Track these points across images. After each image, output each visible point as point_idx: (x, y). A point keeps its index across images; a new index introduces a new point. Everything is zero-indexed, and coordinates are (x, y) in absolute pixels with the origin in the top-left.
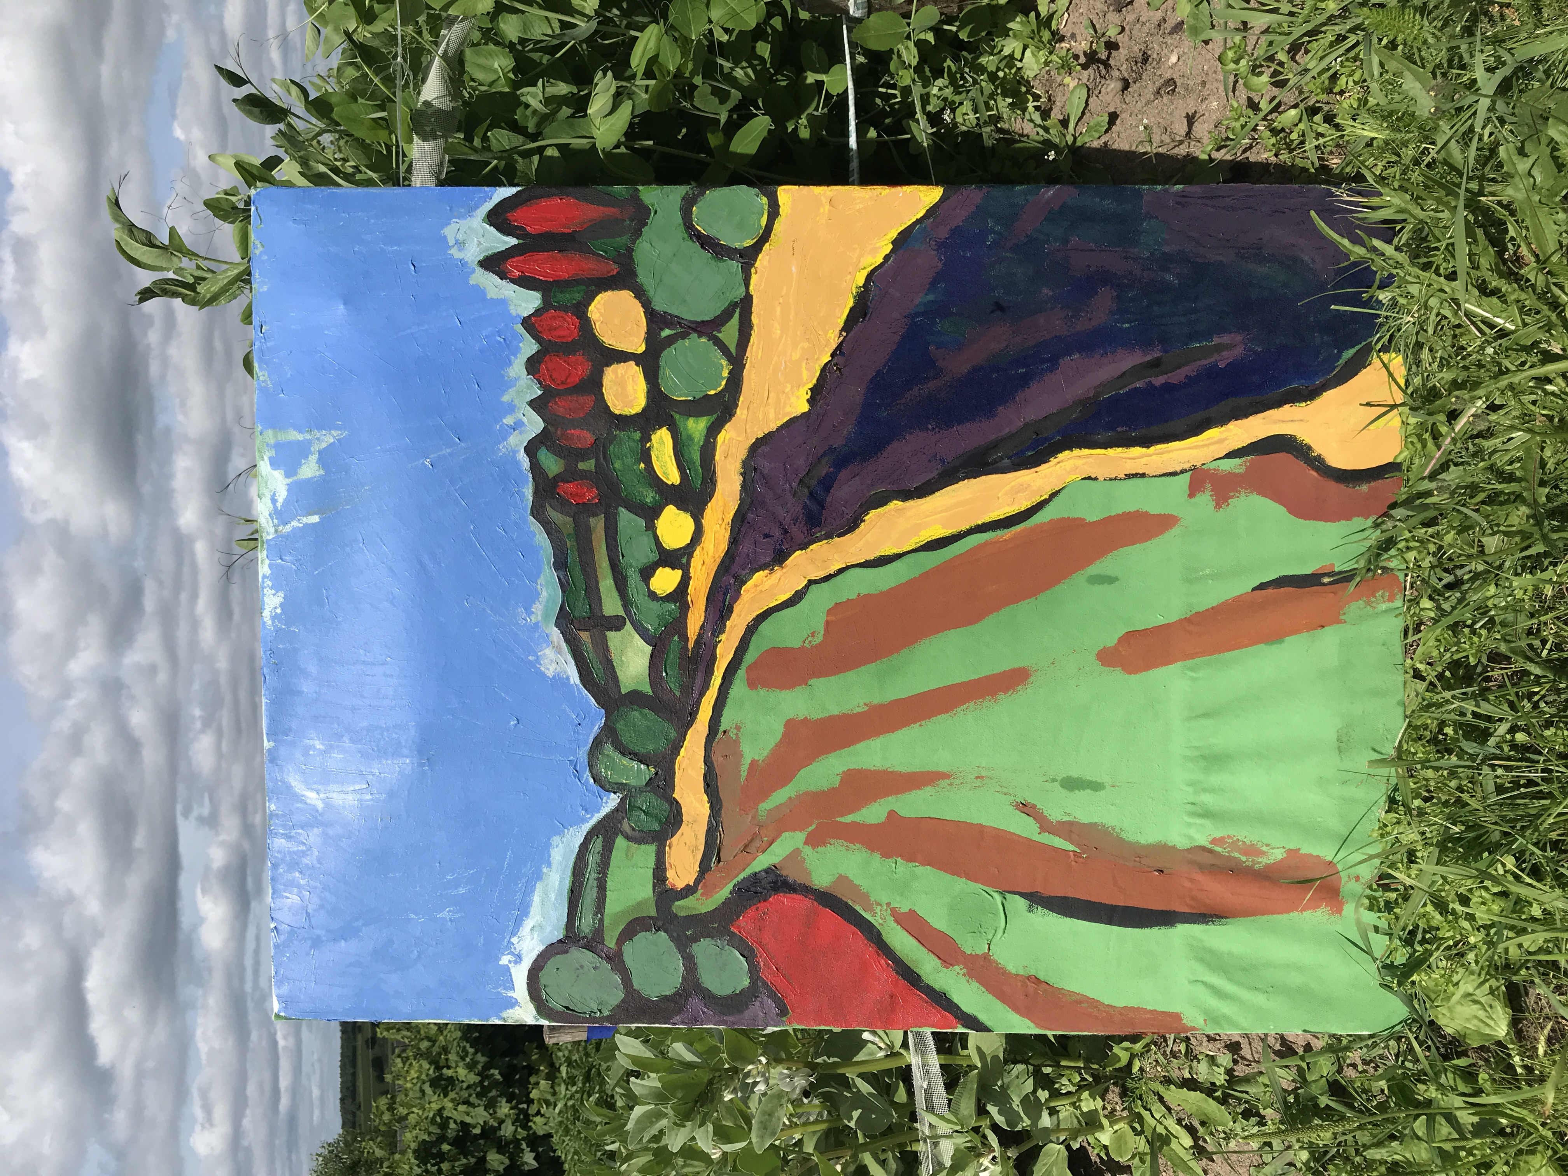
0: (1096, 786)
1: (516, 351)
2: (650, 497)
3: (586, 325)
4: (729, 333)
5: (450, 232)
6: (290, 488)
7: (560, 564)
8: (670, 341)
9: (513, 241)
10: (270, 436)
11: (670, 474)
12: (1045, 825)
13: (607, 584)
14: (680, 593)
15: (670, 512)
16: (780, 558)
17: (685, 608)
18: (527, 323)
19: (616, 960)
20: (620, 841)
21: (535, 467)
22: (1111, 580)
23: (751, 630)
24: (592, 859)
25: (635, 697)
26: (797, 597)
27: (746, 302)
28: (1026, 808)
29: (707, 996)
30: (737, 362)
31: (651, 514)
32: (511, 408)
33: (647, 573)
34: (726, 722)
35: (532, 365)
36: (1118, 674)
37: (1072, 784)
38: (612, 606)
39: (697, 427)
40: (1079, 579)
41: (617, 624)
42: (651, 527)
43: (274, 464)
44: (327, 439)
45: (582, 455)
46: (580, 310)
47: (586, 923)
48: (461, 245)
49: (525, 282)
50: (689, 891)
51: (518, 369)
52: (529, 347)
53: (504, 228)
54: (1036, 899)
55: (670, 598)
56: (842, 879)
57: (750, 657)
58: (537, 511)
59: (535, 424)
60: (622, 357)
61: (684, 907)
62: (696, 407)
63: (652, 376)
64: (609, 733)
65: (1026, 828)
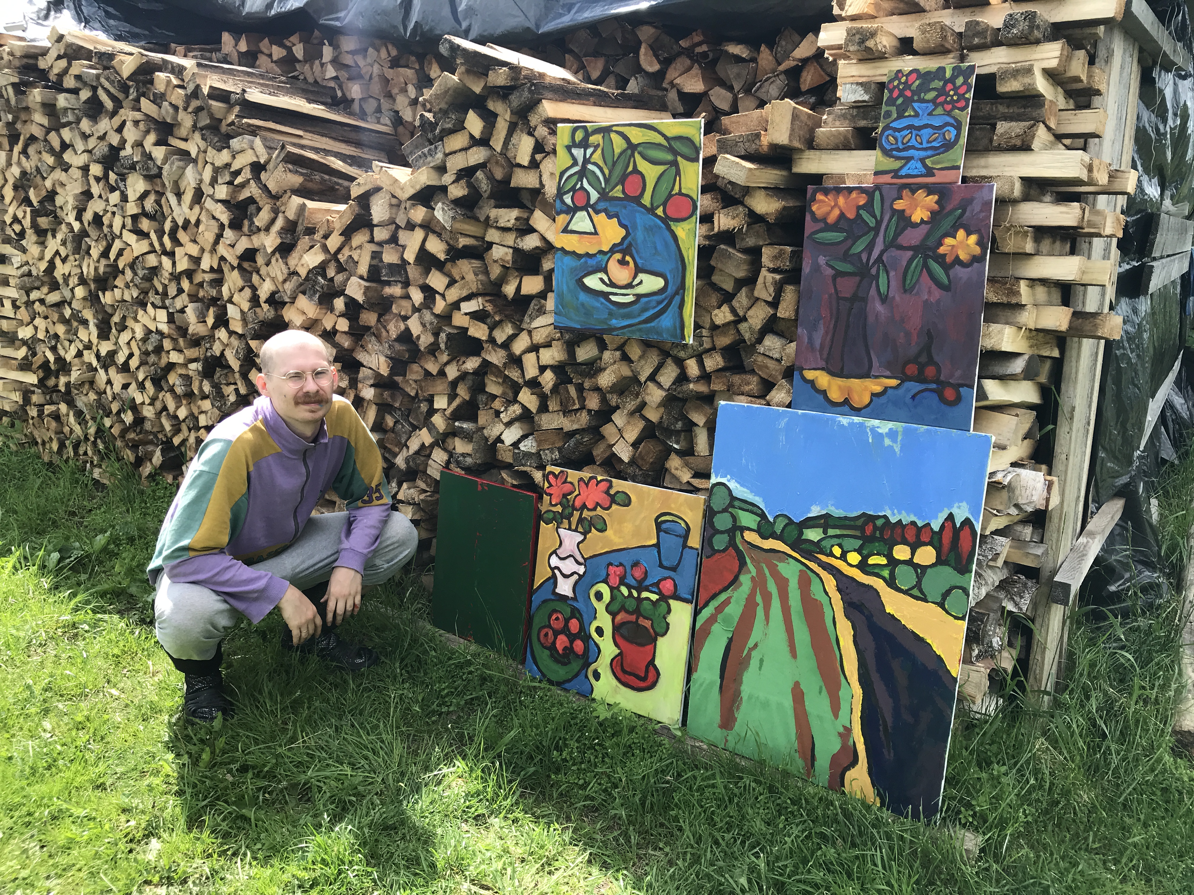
0: (760, 668)
2: (865, 552)
3: (925, 544)
4: (915, 592)
7: (846, 518)
8: (916, 572)
9: (958, 525)
11: (872, 560)
12: (751, 650)
13: (838, 532)
14: (832, 555)
15: (860, 558)
16: (839, 590)
17: (827, 555)
18: (928, 524)
19: (725, 510)
20: (759, 519)
21: (879, 517)
22: (820, 692)
23: (818, 575)
24: (755, 509)
25: (802, 533)
26: (826, 593)
27: (926, 601)
28: (756, 645)
29: (713, 536)
30: (905, 592)
31: (859, 551)
33: (840, 546)
34: (790, 560)
35: (913, 523)
36: (791, 685)
37: (761, 661)
38: (831, 532)
39: (886, 573)
40: (822, 683)
41: (825, 532)
42: (855, 550)
45: (881, 534)
46: (930, 543)
47: (736, 503)
49: (943, 527)
50: (743, 537)
51: (913, 518)
52: (920, 524)
53: (963, 523)
54: (730, 640)
55: (831, 551)
56: (741, 584)
57: (809, 572)
58: (864, 514)
59: (893, 520)
60: (913, 554)
61: (738, 534)
62: (892, 574)
63: (904, 562)
64: (791, 522)
65: (750, 644)
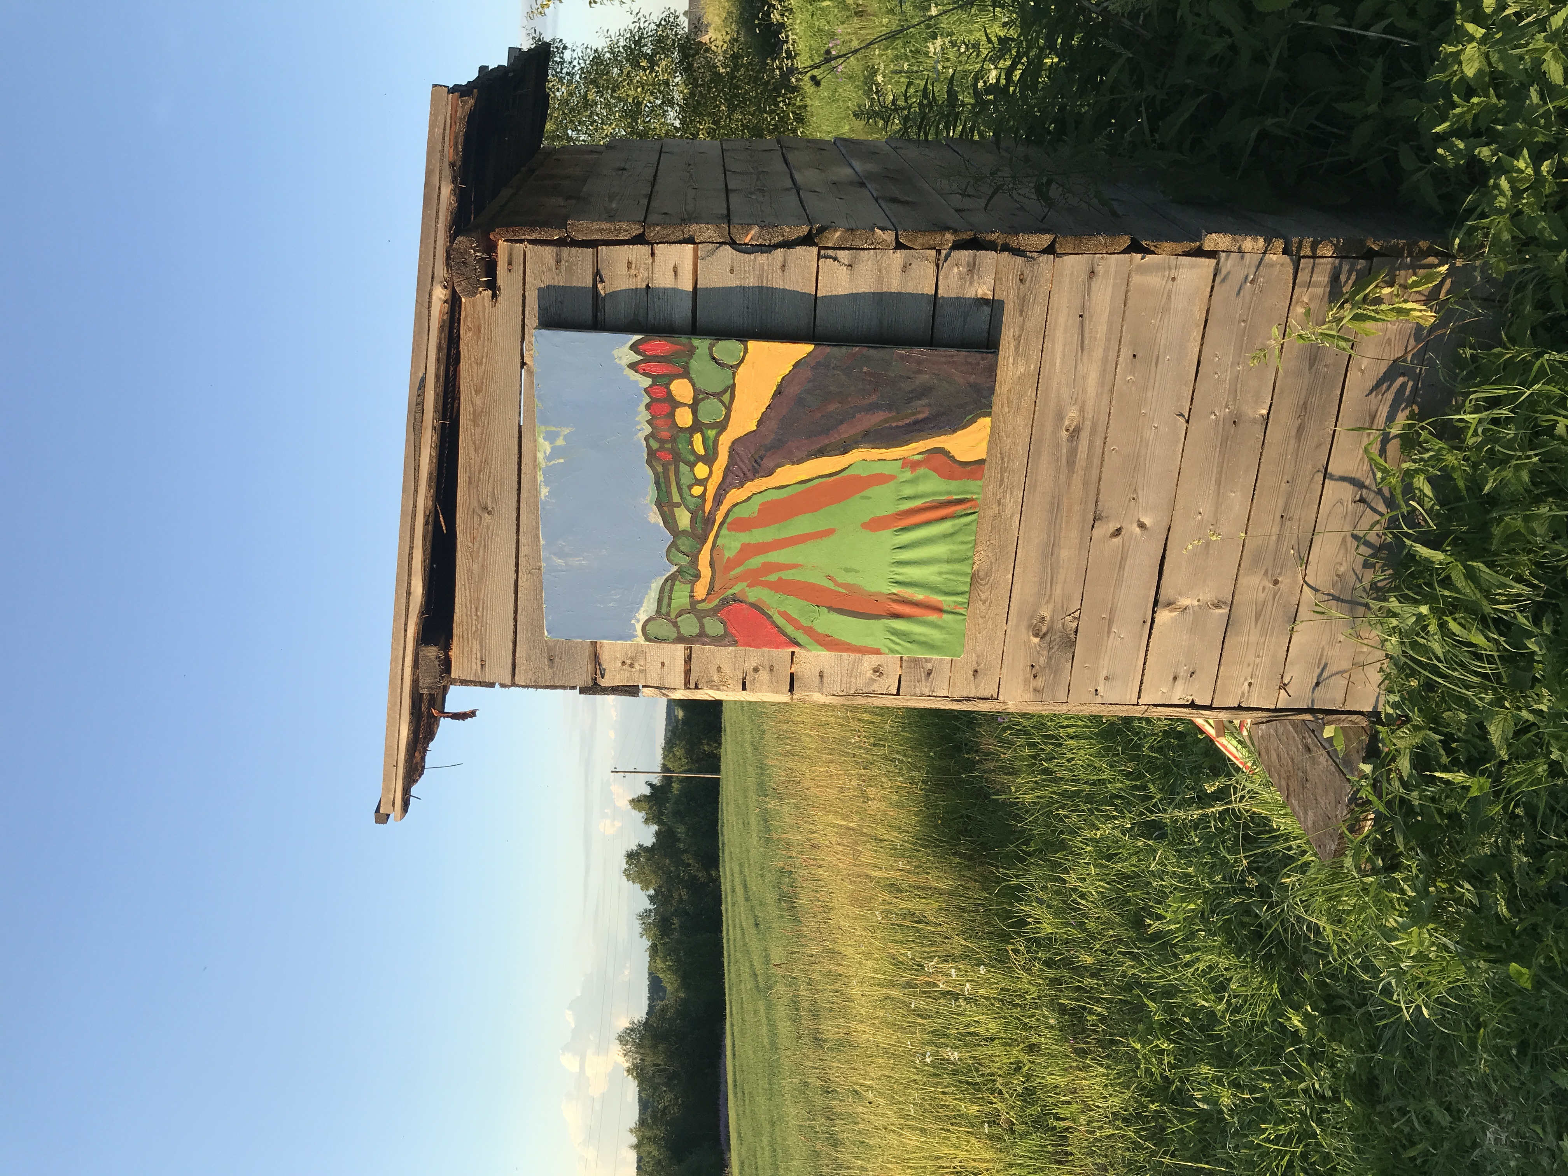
1: (641, 401)
2: (692, 458)
3: (669, 393)
4: (726, 397)
5: (616, 353)
6: (552, 448)
7: (657, 483)
8: (703, 399)
9: (641, 358)
10: (543, 428)
11: (701, 451)
12: (836, 584)
13: (674, 490)
14: (703, 496)
15: (700, 464)
16: (742, 485)
17: (705, 501)
18: (646, 390)
19: (675, 624)
20: (677, 582)
21: (648, 445)
22: (870, 498)
23: (729, 511)
24: (667, 588)
25: (684, 532)
26: (749, 498)
27: (734, 385)
28: (830, 578)
29: (707, 636)
30: (729, 409)
31: (692, 465)
32: (639, 423)
33: (690, 487)
34: (719, 542)
35: (648, 407)
36: (868, 533)
37: (847, 570)
38: (676, 498)
39: (711, 433)
40: (857, 496)
41: (678, 505)
42: (692, 470)
43: (545, 439)
44: (567, 431)
45: (666, 442)
46: (668, 386)
47: (664, 610)
48: (620, 358)
49: (645, 374)
50: (703, 601)
51: (642, 407)
52: (647, 400)
53: (637, 352)
54: (830, 609)
55: (698, 497)
56: (760, 599)
57: (729, 520)
58: (649, 462)
59: (648, 429)
60: (683, 405)
61: (699, 607)
62: (711, 426)
63: (695, 413)
64: (674, 544)
65: (830, 585)
